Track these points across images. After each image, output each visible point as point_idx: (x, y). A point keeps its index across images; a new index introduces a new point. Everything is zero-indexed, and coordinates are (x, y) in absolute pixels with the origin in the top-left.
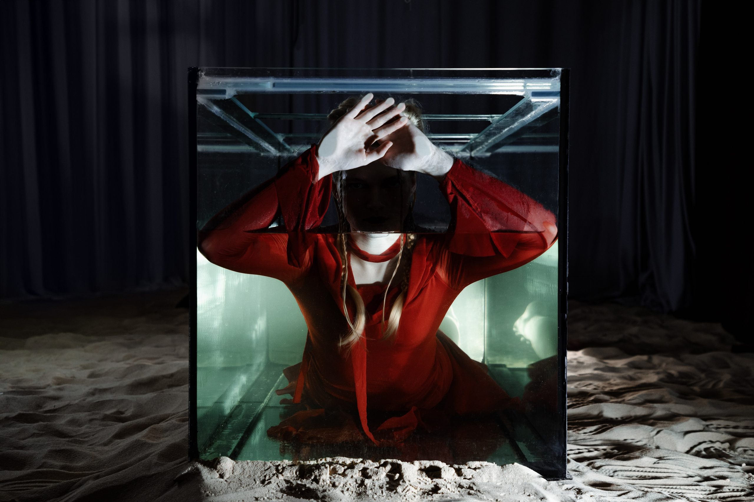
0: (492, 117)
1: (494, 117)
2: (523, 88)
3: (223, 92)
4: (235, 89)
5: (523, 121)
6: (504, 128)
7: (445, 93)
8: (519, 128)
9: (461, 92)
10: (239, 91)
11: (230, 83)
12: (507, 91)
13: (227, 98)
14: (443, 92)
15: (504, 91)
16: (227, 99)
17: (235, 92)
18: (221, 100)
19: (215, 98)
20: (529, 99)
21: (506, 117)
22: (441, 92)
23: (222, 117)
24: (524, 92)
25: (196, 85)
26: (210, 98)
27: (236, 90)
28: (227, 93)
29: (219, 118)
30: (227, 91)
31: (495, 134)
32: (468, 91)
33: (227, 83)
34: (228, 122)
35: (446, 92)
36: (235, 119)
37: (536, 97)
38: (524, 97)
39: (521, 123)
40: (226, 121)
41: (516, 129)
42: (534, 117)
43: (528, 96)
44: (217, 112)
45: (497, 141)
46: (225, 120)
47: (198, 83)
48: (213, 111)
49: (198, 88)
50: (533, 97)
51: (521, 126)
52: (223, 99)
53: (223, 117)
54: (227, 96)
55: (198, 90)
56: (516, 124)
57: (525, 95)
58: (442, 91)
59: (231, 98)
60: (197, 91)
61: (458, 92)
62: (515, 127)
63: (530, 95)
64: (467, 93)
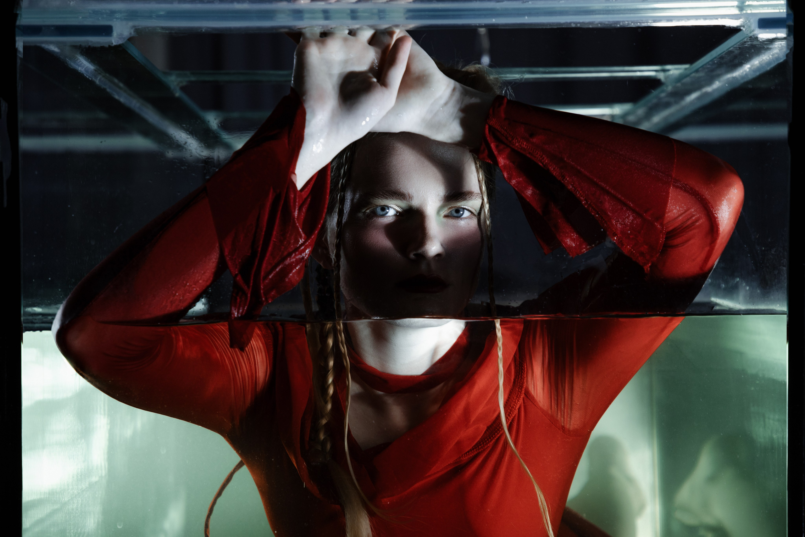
0: (664, 71)
1: (668, 70)
2: (736, 11)
3: (107, 30)
4: (131, 24)
5: (734, 78)
6: (688, 92)
7: (573, 26)
8: (723, 92)
9: (609, 22)
10: (140, 27)
11: (120, 12)
12: (705, 17)
13: (114, 44)
14: (570, 23)
15: (700, 19)
16: (116, 46)
17: (132, 31)
18: (102, 48)
19: (90, 44)
20: (751, 35)
21: (697, 71)
22: (566, 23)
23: (97, 82)
24: (741, 20)
25: (15, 17)
26: (79, 44)
27: (134, 26)
28: (115, 34)
29: (92, 83)
30: (114, 29)
31: (667, 105)
32: (623, 21)
33: (112, 13)
34: (108, 90)
35: (576, 23)
36: (121, 85)
37: (767, 30)
38: (740, 30)
39: (729, 82)
40: (104, 90)
41: (716, 95)
42: (758, 69)
43: (750, 27)
44: (87, 70)
45: (672, 120)
46: (103, 86)
47: (18, 12)
48: (80, 69)
49: (18, 23)
50: (761, 30)
51: (727, 88)
52: (107, 46)
53: (100, 80)
54: (114, 40)
55: (19, 27)
56: (717, 85)
57: (744, 27)
58: (569, 21)
59: (123, 44)
60: (17, 30)
61: (601, 23)
62: (715, 90)
63: (754, 24)
64: (621, 24)
